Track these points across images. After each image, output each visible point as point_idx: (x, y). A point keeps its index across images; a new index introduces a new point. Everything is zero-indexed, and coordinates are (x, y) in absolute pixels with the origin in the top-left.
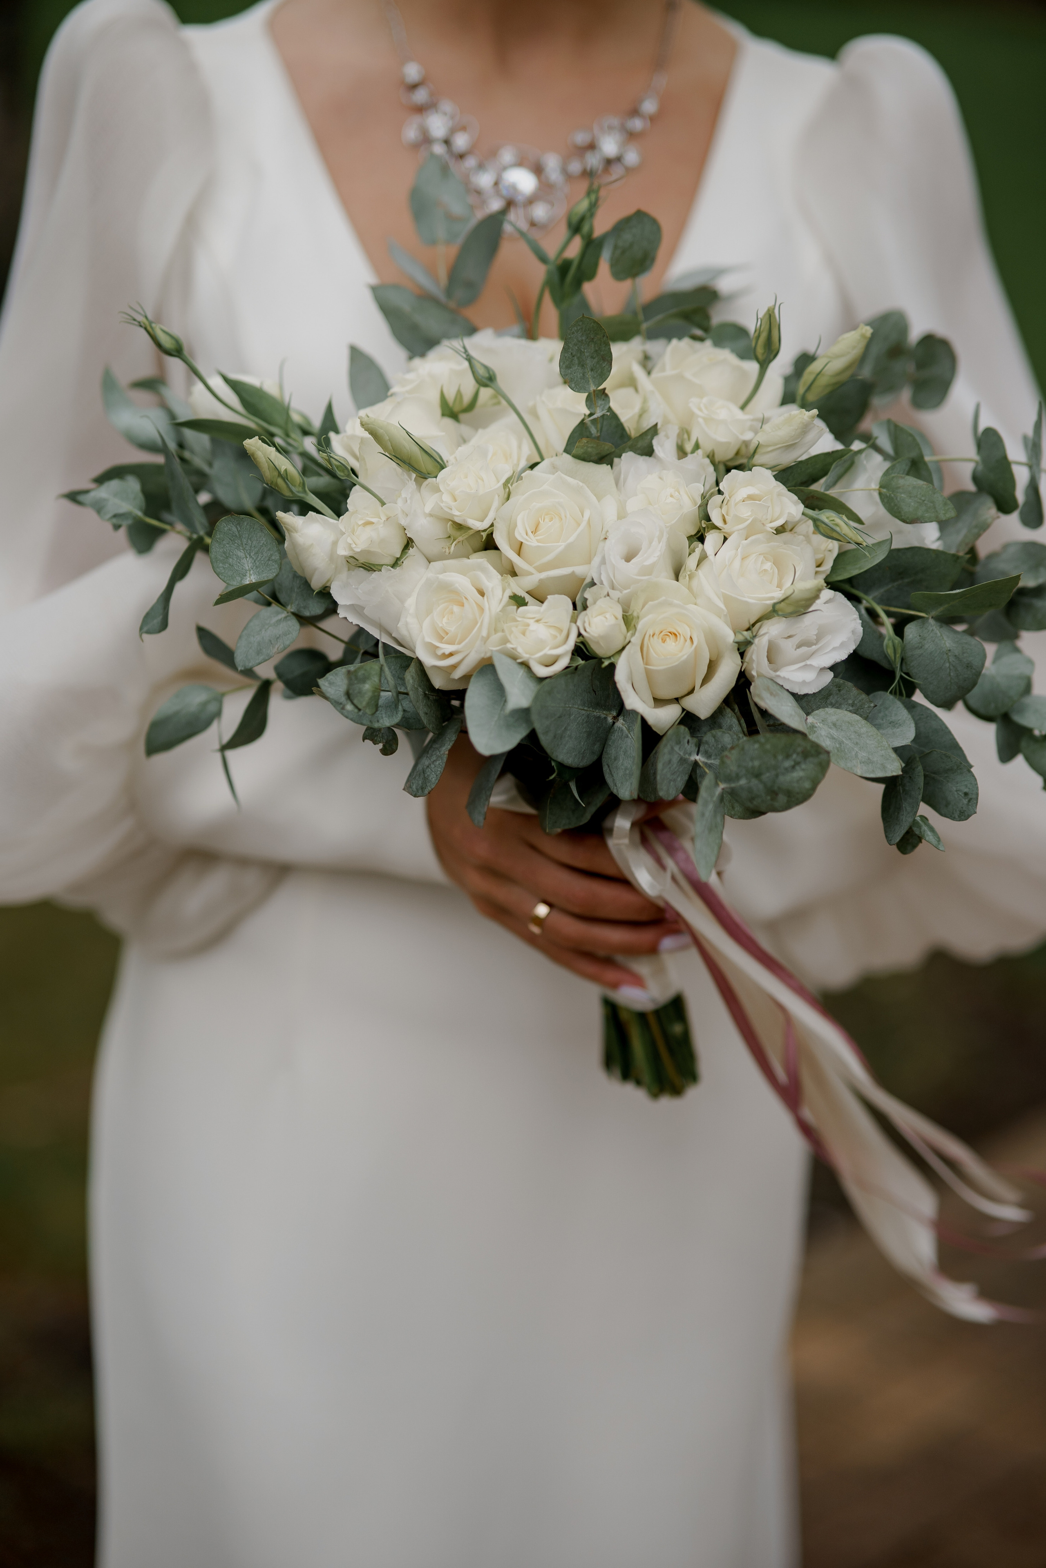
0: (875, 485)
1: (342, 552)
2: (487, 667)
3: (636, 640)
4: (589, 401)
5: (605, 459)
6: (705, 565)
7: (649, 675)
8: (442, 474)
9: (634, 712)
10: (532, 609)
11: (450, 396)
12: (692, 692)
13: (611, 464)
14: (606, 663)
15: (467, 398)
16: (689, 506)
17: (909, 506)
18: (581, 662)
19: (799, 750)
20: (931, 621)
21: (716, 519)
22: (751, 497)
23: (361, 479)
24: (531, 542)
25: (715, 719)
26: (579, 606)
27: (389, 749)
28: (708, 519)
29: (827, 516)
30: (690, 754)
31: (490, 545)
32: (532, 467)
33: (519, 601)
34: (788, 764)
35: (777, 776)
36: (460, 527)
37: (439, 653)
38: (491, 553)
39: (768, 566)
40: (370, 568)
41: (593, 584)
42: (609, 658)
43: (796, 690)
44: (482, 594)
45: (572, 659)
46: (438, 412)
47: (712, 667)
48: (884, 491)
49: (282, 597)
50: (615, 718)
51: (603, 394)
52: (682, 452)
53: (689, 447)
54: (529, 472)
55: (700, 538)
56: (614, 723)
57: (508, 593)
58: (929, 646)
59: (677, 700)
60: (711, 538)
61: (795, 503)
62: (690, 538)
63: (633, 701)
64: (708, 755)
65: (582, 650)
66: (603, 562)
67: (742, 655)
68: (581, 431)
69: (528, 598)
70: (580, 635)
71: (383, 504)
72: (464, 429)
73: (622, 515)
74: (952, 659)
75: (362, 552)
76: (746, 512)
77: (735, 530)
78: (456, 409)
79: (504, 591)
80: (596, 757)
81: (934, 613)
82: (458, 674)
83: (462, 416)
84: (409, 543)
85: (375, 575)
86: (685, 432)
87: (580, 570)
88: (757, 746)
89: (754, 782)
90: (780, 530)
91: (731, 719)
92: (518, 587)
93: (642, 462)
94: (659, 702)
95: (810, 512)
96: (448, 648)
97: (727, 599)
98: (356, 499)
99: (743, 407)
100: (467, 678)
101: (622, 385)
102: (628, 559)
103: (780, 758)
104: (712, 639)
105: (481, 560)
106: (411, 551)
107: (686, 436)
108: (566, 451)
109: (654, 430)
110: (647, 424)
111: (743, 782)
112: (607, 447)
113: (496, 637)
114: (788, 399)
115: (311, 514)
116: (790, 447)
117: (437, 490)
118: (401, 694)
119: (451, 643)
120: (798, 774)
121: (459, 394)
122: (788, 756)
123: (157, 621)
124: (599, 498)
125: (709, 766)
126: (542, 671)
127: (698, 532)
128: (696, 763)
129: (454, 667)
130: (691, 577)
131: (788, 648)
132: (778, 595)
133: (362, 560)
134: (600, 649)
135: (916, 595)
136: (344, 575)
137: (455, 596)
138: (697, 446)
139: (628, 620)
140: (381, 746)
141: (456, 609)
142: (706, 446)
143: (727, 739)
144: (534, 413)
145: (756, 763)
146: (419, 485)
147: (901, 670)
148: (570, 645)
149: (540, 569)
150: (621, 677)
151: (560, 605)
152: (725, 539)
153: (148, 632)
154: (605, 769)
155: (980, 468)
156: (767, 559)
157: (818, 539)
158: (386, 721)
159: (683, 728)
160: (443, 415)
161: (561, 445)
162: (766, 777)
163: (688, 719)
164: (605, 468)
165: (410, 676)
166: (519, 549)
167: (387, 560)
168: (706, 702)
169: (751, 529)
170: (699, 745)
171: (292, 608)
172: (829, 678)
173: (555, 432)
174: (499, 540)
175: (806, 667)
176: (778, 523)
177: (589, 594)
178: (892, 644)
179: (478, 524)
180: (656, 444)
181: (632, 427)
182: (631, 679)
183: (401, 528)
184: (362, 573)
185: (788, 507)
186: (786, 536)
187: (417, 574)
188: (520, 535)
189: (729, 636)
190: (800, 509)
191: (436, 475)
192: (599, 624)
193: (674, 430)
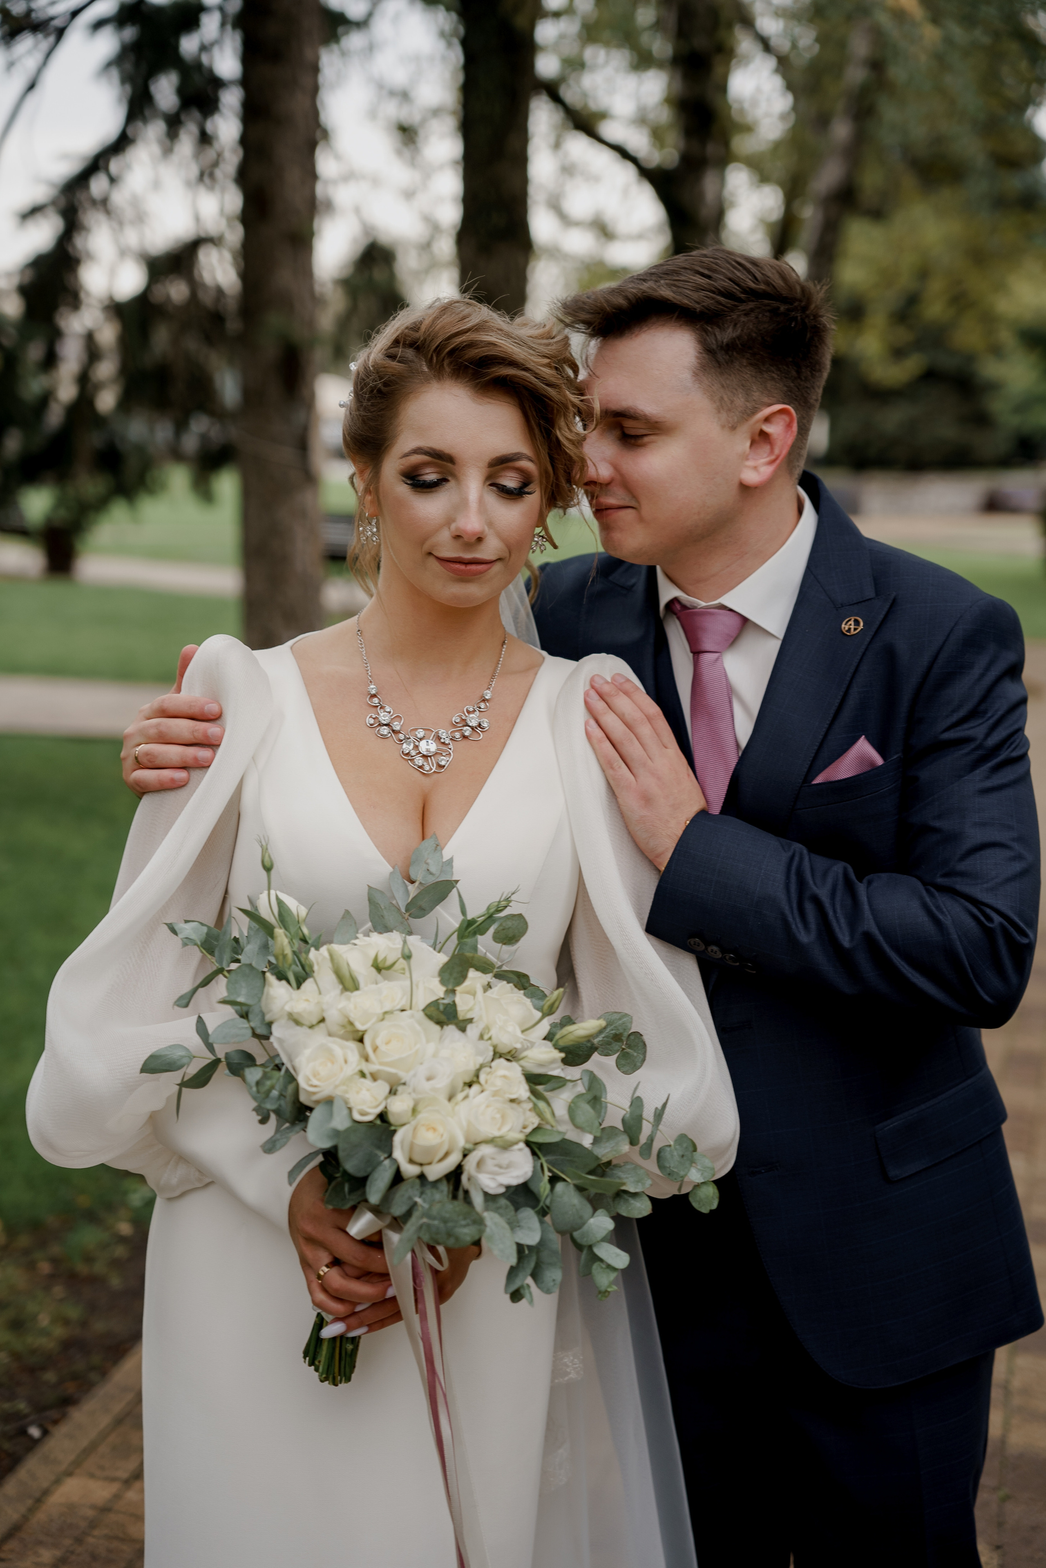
0: (570, 1100)
1: (288, 1008)
2: (329, 1101)
3: (413, 1123)
4: (447, 992)
5: (441, 1023)
6: (466, 1102)
7: (412, 1146)
8: (356, 993)
9: (395, 1161)
10: (368, 1082)
11: (380, 958)
12: (430, 1164)
13: (442, 1027)
14: (393, 1128)
15: (389, 962)
16: (472, 1067)
18: (378, 1122)
19: (471, 1219)
20: (572, 1186)
21: (482, 1079)
22: (505, 1077)
23: (316, 975)
24: (383, 1048)
25: (436, 1183)
26: (393, 1092)
27: (264, 1121)
28: (477, 1076)
29: (539, 1104)
30: (415, 1196)
31: (361, 1040)
32: (403, 1010)
33: (363, 1075)
34: (461, 1224)
36: (351, 1024)
37: (311, 1083)
38: (360, 1044)
39: (498, 1116)
40: (297, 1023)
41: (404, 1084)
42: (396, 1126)
43: (486, 1189)
44: (346, 1062)
45: (376, 1119)
46: (371, 962)
47: (447, 1155)
48: (572, 1105)
49: (250, 1016)
50: (386, 1158)
51: (453, 992)
52: (481, 1037)
53: (486, 1037)
54: (399, 1012)
55: (470, 1085)
56: (383, 1161)
57: (359, 1068)
58: (564, 1198)
59: (421, 1165)
60: (475, 1088)
61: (527, 1091)
62: (465, 1084)
63: (399, 1154)
64: (424, 1201)
65: (382, 1116)
66: (415, 1075)
67: (465, 1156)
68: (435, 1004)
69: (368, 1075)
70: (386, 1107)
71: (320, 993)
72: (379, 977)
73: (435, 1055)
74: (573, 1210)
75: (298, 1014)
76: (499, 1083)
77: (490, 1089)
78: (381, 965)
79: (357, 1066)
80: (365, 1175)
81: (576, 1181)
82: (315, 1098)
83: (383, 971)
84: (323, 1020)
85: (298, 1028)
86: (487, 1028)
87: (401, 1074)
88: (453, 1206)
90: (512, 1101)
91: (445, 1187)
92: (367, 1068)
93: (458, 1033)
94: (411, 1161)
95: (533, 1098)
96: (315, 1082)
97: (470, 1124)
98: (308, 984)
99: (523, 1032)
100: (318, 1102)
101: (468, 993)
102: (429, 1079)
103: (459, 1219)
104: (452, 1141)
105: (353, 1045)
106: (322, 1025)
107: (487, 1031)
108: (424, 1010)
109: (471, 1021)
110: (469, 1016)
112: (445, 1018)
113: (343, 1088)
114: (549, 1037)
115: (284, 982)
116: (538, 1064)
117: (349, 999)
118: (282, 1095)
119: (319, 1080)
121: (385, 959)
122: (463, 1220)
124: (428, 1041)
125: (422, 1207)
126: (357, 1117)
127: (470, 1082)
128: (415, 1204)
129: (314, 1093)
130: (457, 1104)
131: (490, 1165)
132: (497, 1133)
133: (295, 1016)
134: (392, 1119)
135: (569, 1167)
136: (283, 1021)
137: (331, 1056)
138: (490, 1038)
139: (414, 1111)
140: (259, 1118)
141: (329, 1064)
142: (495, 1041)
143: (437, 1196)
144: (417, 986)
145: (447, 1216)
146: (342, 993)
147: (545, 1202)
148: (378, 1110)
149: (381, 1064)
150: (397, 1139)
151: (382, 1088)
152: (482, 1091)
154: (368, 1183)
155: (628, 1115)
156: (499, 1113)
157: (531, 1113)
158: (269, 1106)
159: (418, 1181)
160: (373, 966)
161: (422, 1006)
162: (447, 1226)
163: (422, 1177)
164: (438, 1027)
165: (291, 1088)
166: (375, 1049)
167: (308, 1023)
168: (435, 1172)
169: (495, 1094)
170: (422, 1193)
171: (253, 1024)
172: (502, 1190)
173: (423, 999)
174: (367, 1039)
175: (494, 1179)
176: (513, 1097)
177: (400, 1089)
178: (543, 1187)
179: (360, 1026)
180: (469, 1027)
181: (461, 1015)
182: (402, 1142)
183: (323, 1010)
184: (292, 1024)
185: (522, 1090)
186: (514, 1105)
187: (319, 1037)
188: (379, 1042)
189: (461, 1143)
190: (528, 1094)
191: (352, 992)
192: (398, 1106)
193: (481, 1026)
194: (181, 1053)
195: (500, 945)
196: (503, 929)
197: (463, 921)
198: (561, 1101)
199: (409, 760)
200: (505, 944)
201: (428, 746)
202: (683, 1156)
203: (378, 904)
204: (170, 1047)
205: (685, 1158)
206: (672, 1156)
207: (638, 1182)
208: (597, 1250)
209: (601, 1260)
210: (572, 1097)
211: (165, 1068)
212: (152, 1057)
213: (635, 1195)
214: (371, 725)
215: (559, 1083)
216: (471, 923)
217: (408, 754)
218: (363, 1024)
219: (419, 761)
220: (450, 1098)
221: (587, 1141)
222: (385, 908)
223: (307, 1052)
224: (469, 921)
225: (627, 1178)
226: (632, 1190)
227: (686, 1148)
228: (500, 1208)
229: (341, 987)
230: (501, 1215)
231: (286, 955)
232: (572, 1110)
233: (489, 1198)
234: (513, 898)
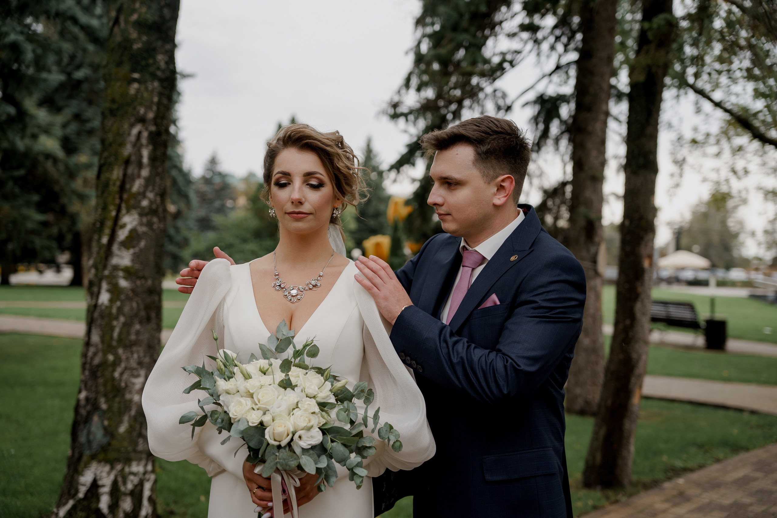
0: (337, 411)
1: (224, 388)
2: (240, 420)
3: (273, 425)
4: (285, 376)
5: (285, 388)
6: (293, 415)
7: (274, 433)
8: (250, 380)
10: (255, 412)
11: (262, 367)
12: (281, 440)
14: (265, 427)
15: (265, 369)
16: (296, 401)
17: (341, 418)
18: (259, 426)
19: (294, 457)
20: (340, 444)
21: (299, 406)
22: (308, 404)
23: (235, 376)
24: (261, 398)
25: (285, 447)
26: (264, 414)
28: (297, 405)
29: (324, 413)
30: (276, 453)
31: (252, 397)
32: (270, 385)
33: (254, 409)
34: (291, 459)
35: (288, 461)
36: (248, 391)
37: (234, 415)
38: (252, 399)
39: (306, 419)
40: (229, 393)
41: (269, 410)
43: (303, 447)
44: (246, 405)
46: (259, 369)
47: (288, 435)
48: (338, 413)
49: (214, 395)
51: (288, 375)
52: (301, 391)
53: (303, 391)
54: (269, 386)
55: (295, 409)
56: (263, 441)
57: (251, 407)
58: (337, 448)
60: (297, 410)
61: (318, 409)
62: (293, 408)
63: (267, 436)
65: (261, 423)
66: (272, 407)
67: (293, 435)
68: (282, 381)
69: (256, 409)
70: (262, 420)
71: (236, 381)
73: (282, 399)
74: (341, 453)
75: (229, 390)
76: (306, 406)
77: (302, 410)
78: (263, 370)
79: (251, 406)
80: (259, 448)
81: (341, 442)
82: (235, 419)
83: (264, 372)
84: (238, 392)
85: (229, 395)
87: (268, 407)
88: (286, 453)
89: (284, 461)
90: (312, 413)
91: (287, 449)
92: (255, 407)
93: (292, 391)
94: (275, 440)
95: (321, 412)
96: (236, 414)
97: (295, 423)
98: (233, 379)
99: (319, 388)
101: (292, 375)
102: (278, 408)
103: (290, 458)
104: (289, 430)
105: (249, 399)
107: (304, 389)
109: (296, 386)
110: (296, 384)
111: (281, 460)
112: (285, 385)
113: (245, 415)
115: (223, 380)
116: (323, 399)
117: (247, 382)
120: (292, 463)
122: (292, 458)
123: (187, 391)
124: (280, 395)
125: (278, 456)
126: (251, 424)
128: (276, 455)
130: (290, 416)
131: (304, 437)
132: (305, 425)
133: (227, 391)
134: (265, 424)
135: (338, 437)
136: (224, 394)
137: (240, 403)
138: (305, 392)
139: (273, 420)
140: (218, 432)
141: (240, 407)
143: (284, 451)
145: (285, 457)
146: (245, 380)
147: (329, 451)
148: (259, 421)
149: (261, 405)
150: (266, 431)
151: (261, 412)
152: (299, 411)
153: (185, 393)
154: (260, 451)
156: (307, 417)
157: (321, 418)
159: (276, 447)
160: (260, 371)
161: (278, 383)
162: (286, 461)
163: (279, 446)
164: (284, 390)
165: (226, 418)
166: (258, 399)
167: (232, 393)
168: (284, 443)
169: (306, 410)
170: (278, 452)
171: (214, 398)
172: (310, 447)
173: (278, 380)
174: (254, 396)
175: (305, 442)
176: (313, 411)
177: (267, 412)
178: (329, 445)
179: (251, 391)
180: (296, 389)
181: (293, 384)
182: (269, 432)
183: (237, 387)
184: (227, 394)
185: (317, 409)
186: (314, 415)
187: (237, 398)
188: (260, 397)
189: (292, 429)
190: (319, 410)
191: (248, 379)
192: (266, 419)
193: (302, 387)
194: (194, 414)
195: (310, 358)
196: (309, 351)
197: (294, 351)
198: (333, 413)
199: (287, 298)
200: (312, 357)
201: (294, 292)
202: (386, 430)
203: (264, 350)
204: (189, 412)
205: (387, 431)
206: (383, 431)
207: (370, 442)
208: (354, 470)
209: (358, 475)
210: (338, 410)
211: (188, 421)
212: (182, 417)
213: (370, 447)
214: (274, 286)
215: (332, 406)
216: (298, 351)
217: (286, 296)
218: (252, 390)
219: (290, 297)
220: (289, 414)
221: (347, 427)
222: (266, 351)
223: (233, 404)
224: (297, 351)
225: (366, 441)
226: (368, 445)
227: (388, 427)
228: (311, 454)
229: (244, 378)
230: (311, 458)
231: (222, 368)
232: (338, 415)
233: (304, 450)
234: (314, 339)
